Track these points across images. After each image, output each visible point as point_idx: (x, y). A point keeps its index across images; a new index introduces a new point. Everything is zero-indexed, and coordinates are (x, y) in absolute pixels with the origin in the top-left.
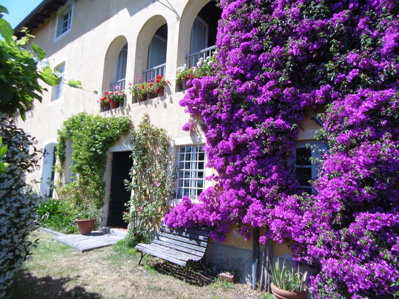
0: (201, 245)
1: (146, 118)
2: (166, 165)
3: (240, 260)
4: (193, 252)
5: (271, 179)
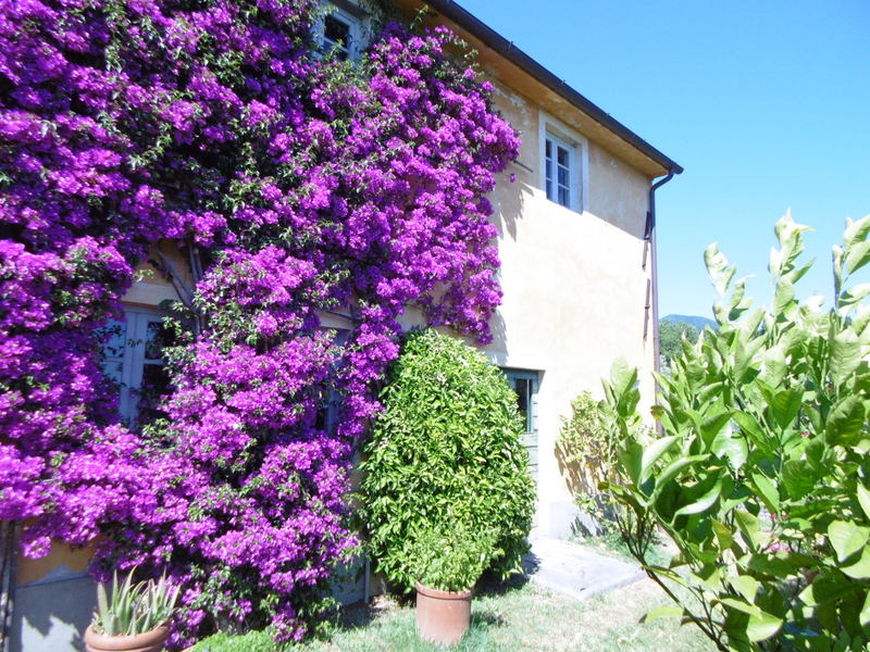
5: (68, 389)
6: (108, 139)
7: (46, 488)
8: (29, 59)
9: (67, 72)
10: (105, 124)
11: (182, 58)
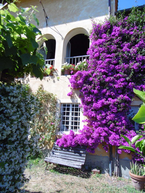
0: (82, 156)
1: (41, 87)
2: (55, 113)
3: (101, 162)
4: (78, 160)
5: (122, 123)
7: (120, 141)
8: (109, 68)
9: (114, 67)
10: (121, 74)
11: (134, 55)
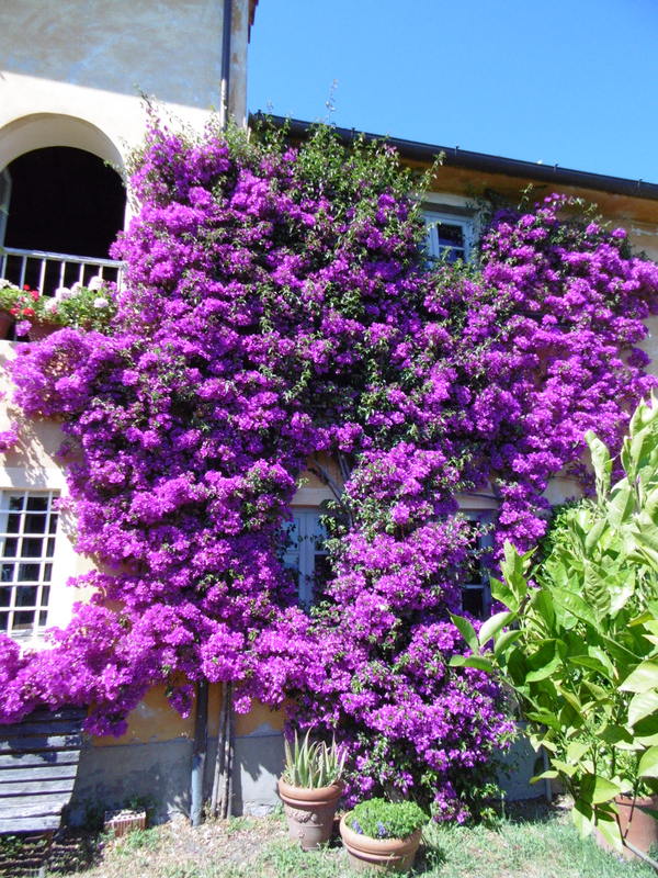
0: (59, 761)
3: (155, 770)
5: (256, 578)
6: (268, 383)
7: (246, 657)
8: (216, 341)
9: (239, 342)
10: (265, 374)
11: (314, 308)
